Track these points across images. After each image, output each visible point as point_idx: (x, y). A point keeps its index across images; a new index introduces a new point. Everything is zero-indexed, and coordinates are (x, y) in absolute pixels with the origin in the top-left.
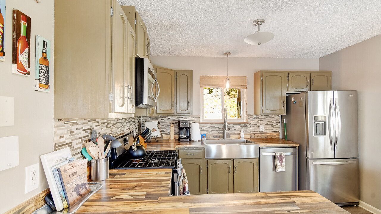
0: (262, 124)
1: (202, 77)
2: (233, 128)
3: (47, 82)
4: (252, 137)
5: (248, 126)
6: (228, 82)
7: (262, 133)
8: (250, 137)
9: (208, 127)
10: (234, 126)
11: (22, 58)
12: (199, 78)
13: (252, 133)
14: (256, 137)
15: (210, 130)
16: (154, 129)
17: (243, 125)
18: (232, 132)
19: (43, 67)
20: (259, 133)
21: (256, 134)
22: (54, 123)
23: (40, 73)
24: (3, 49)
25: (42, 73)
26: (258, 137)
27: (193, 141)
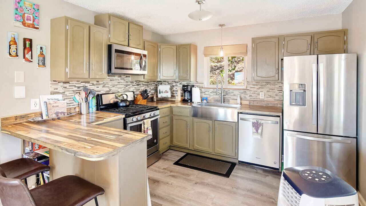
0: (262, 92)
1: (206, 48)
2: (232, 94)
3: (44, 64)
4: (251, 104)
5: (248, 93)
6: (222, 51)
7: (262, 101)
8: (248, 104)
9: (210, 91)
10: (233, 92)
11: (28, 56)
12: (203, 49)
13: (251, 99)
14: (255, 104)
15: (212, 94)
16: (166, 91)
17: (242, 91)
18: (232, 97)
19: (41, 58)
20: (259, 100)
21: (255, 101)
22: (50, 82)
23: (39, 61)
24: (17, 54)
25: (40, 61)
26: (257, 105)
27: (193, 103)
